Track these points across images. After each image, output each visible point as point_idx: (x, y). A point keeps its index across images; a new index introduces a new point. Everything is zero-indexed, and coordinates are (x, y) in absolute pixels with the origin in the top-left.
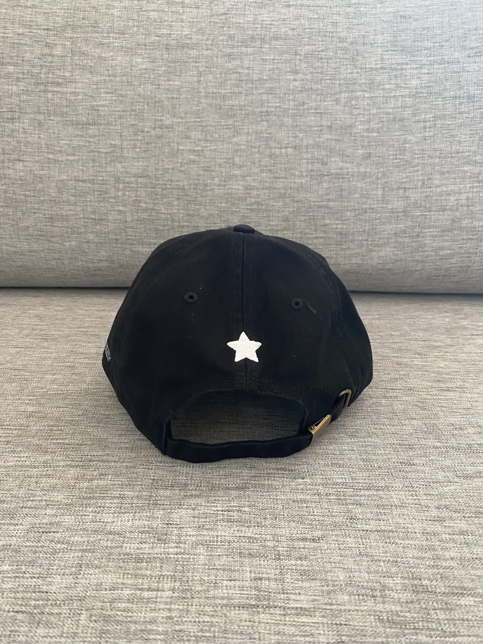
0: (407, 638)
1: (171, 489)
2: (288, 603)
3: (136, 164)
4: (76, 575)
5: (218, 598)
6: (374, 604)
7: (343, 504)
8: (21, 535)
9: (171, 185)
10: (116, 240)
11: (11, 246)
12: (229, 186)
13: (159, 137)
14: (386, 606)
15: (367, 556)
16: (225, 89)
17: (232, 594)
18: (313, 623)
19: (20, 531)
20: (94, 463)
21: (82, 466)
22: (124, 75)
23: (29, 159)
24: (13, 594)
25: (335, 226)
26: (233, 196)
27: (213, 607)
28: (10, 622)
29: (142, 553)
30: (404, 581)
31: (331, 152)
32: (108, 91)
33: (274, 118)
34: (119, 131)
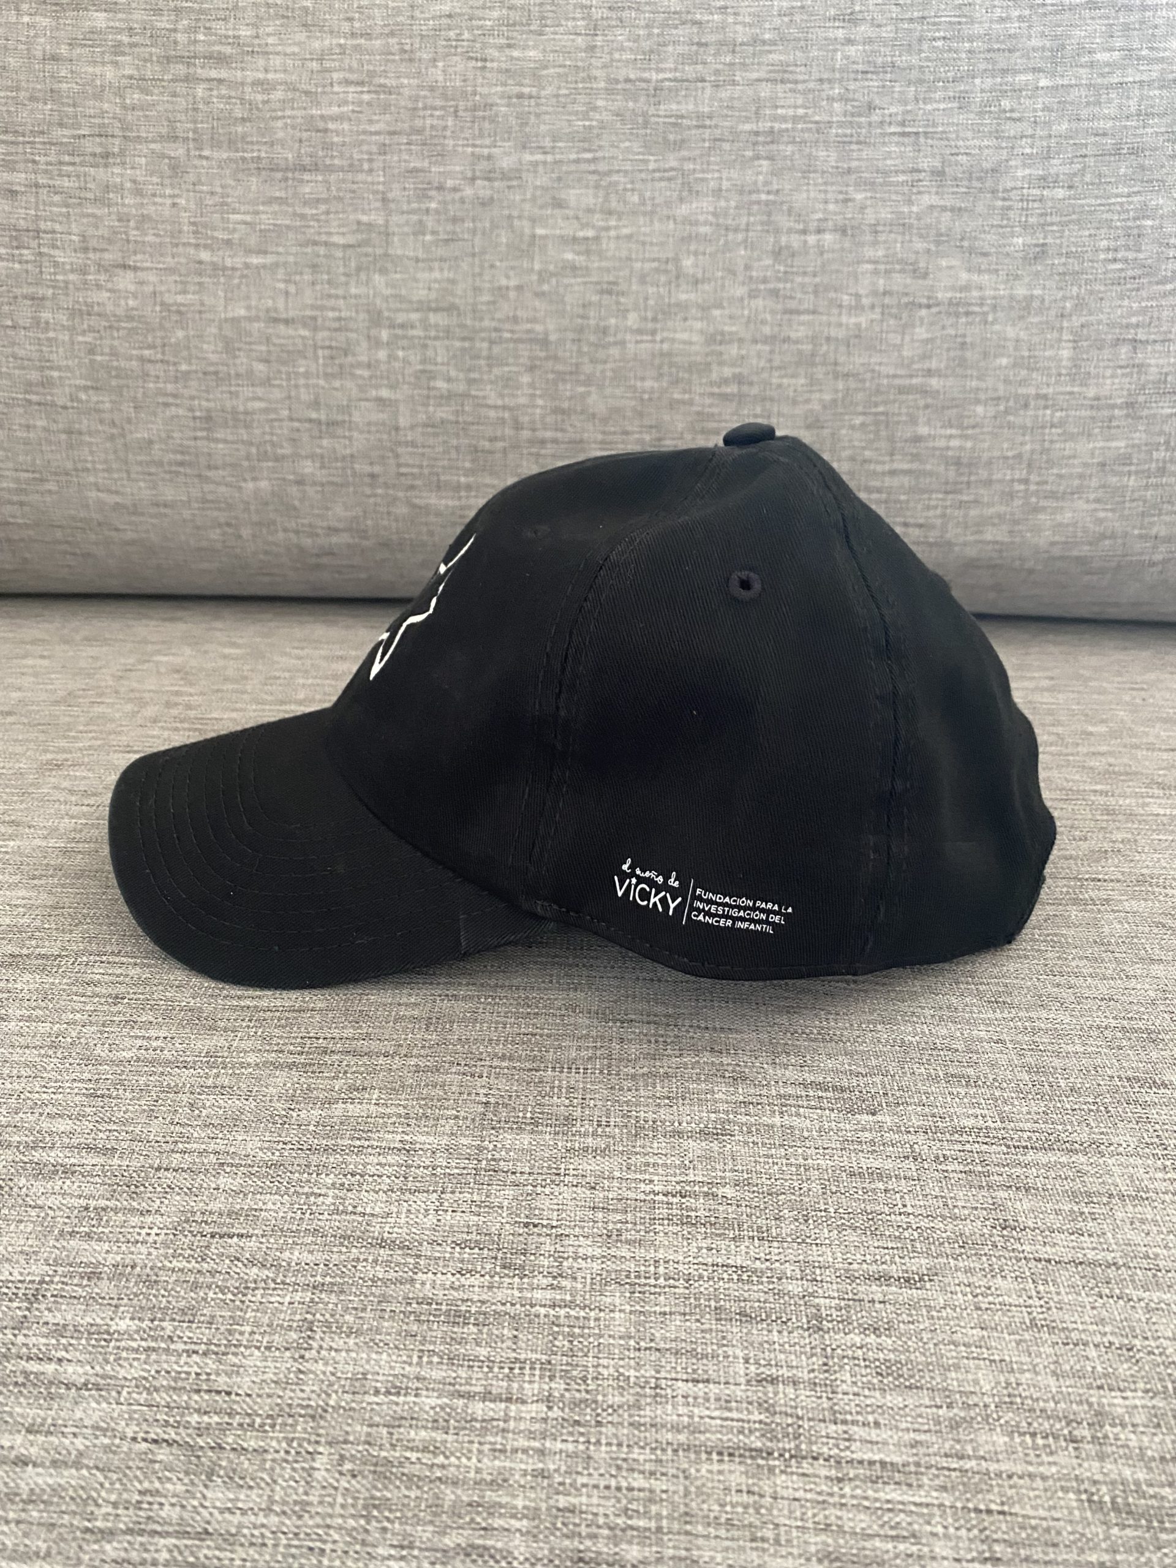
0: (1166, 1555)
1: (532, 1132)
2: (848, 1448)
3: (424, 276)
4: (300, 1351)
5: (663, 1426)
6: (1075, 1461)
7: (981, 1187)
8: (159, 1239)
9: (512, 332)
10: (373, 476)
11: (109, 491)
12: (665, 334)
13: (483, 204)
14: (1109, 1466)
15: (1051, 1330)
16: (659, 70)
17: (701, 1417)
18: (915, 1504)
19: (155, 1230)
20: (335, 1057)
21: (305, 1065)
22: (392, 34)
23: (148, 265)
24: (145, 1395)
25: (942, 443)
26: (675, 359)
27: (653, 1450)
28: (139, 1468)
29: (463, 1301)
30: (1154, 1402)
31: (938, 243)
32: (348, 75)
33: (790, 148)
34: (381, 187)
